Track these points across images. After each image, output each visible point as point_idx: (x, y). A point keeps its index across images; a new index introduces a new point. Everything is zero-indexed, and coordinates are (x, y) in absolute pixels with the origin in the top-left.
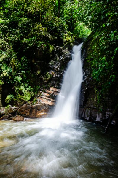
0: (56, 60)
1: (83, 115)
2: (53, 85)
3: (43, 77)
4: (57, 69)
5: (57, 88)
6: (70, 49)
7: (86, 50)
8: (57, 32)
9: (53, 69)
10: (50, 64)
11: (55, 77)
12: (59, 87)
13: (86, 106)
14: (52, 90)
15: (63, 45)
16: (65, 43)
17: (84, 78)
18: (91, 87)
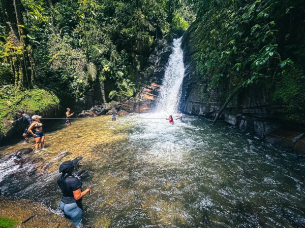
0: (155, 54)
1: (185, 109)
2: (154, 81)
3: (143, 73)
4: (157, 64)
5: (158, 84)
6: (170, 42)
7: (188, 43)
8: (156, 22)
9: (153, 64)
10: (150, 58)
11: (156, 72)
12: (160, 83)
13: (188, 100)
14: (154, 85)
15: (162, 38)
16: (164, 35)
17: (185, 73)
18: (194, 82)
